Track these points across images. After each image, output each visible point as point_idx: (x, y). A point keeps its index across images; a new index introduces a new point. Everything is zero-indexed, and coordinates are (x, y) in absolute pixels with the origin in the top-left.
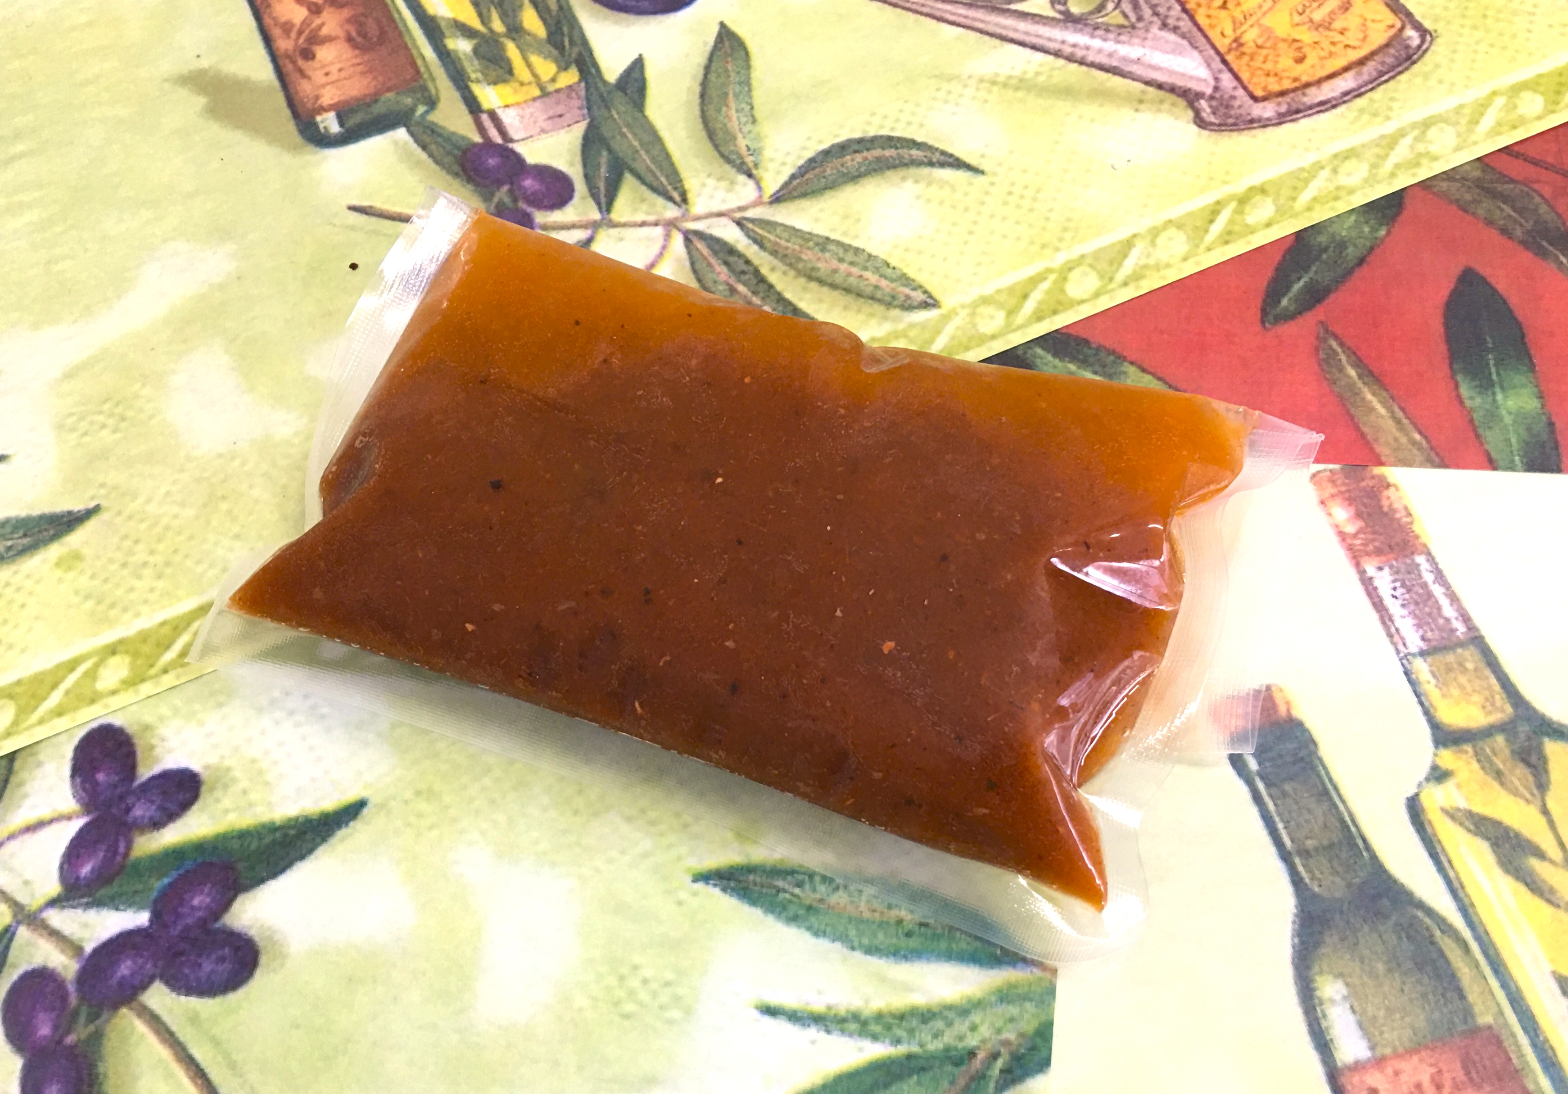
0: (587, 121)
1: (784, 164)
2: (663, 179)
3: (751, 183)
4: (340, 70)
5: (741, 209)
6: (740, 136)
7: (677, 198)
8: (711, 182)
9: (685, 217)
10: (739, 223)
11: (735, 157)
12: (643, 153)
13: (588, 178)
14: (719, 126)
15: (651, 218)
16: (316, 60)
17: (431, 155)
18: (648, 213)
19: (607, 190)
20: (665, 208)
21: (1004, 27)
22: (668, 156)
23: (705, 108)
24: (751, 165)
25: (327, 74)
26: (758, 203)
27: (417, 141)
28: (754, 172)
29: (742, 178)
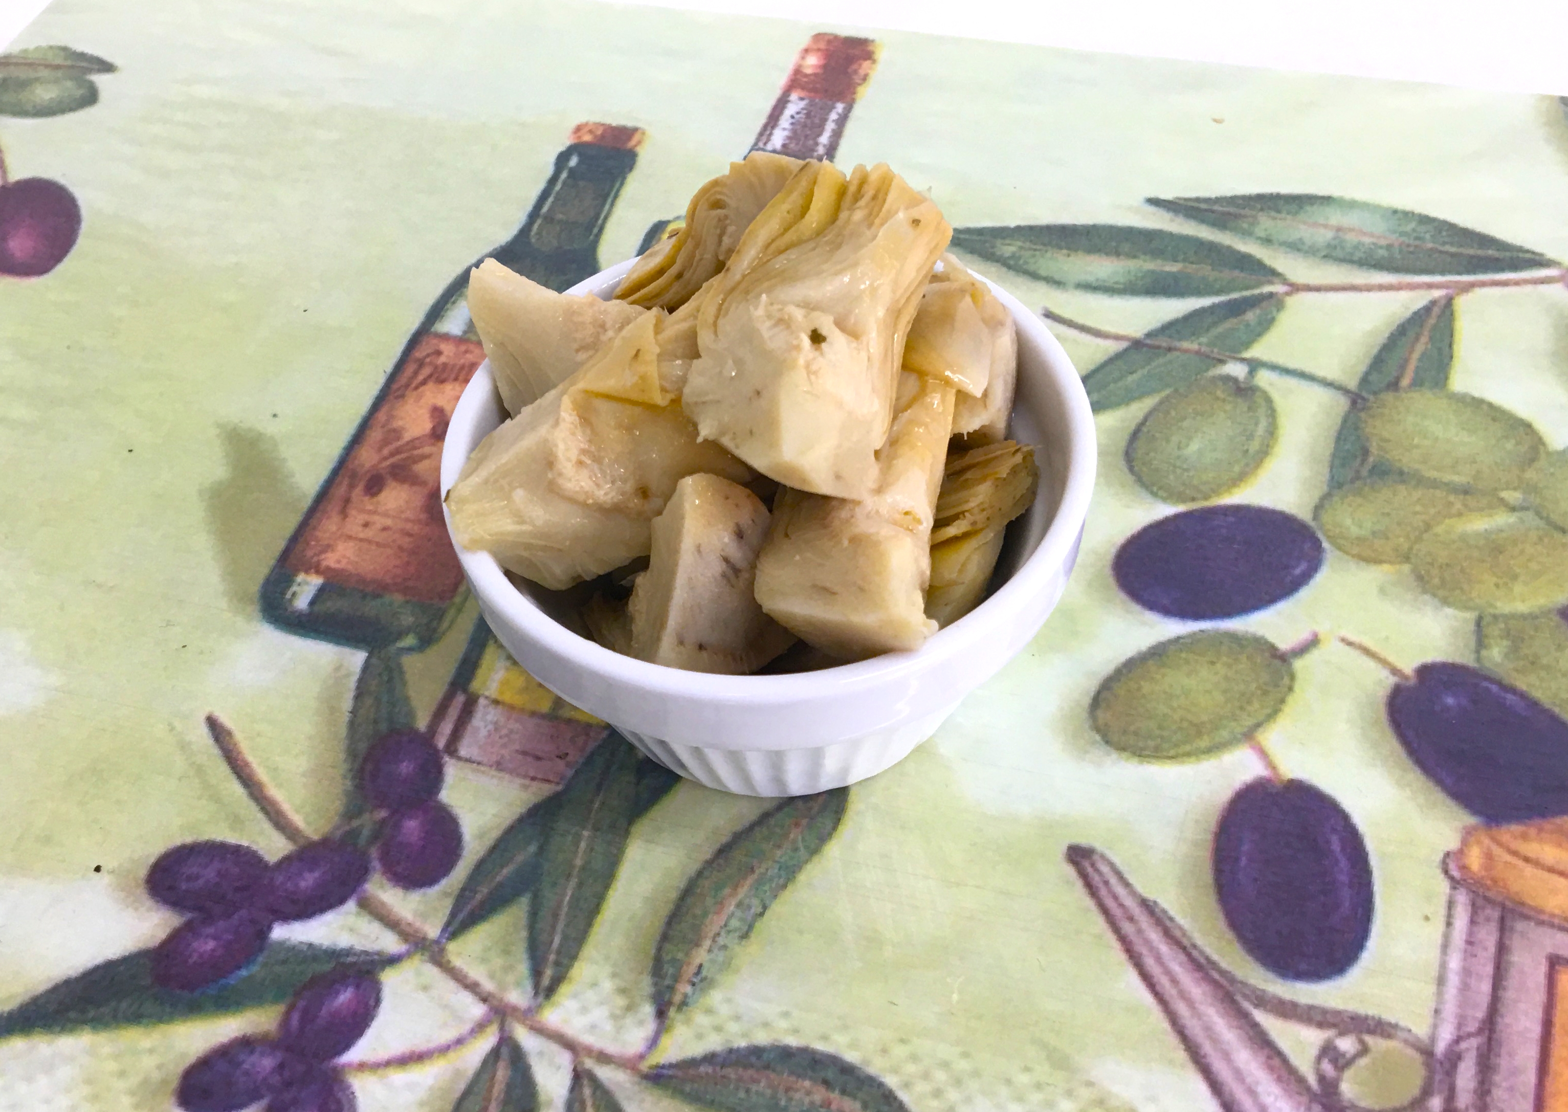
0: (560, 788)
1: (718, 1029)
2: (557, 940)
3: (650, 1026)
4: (385, 529)
5: (604, 1058)
6: (707, 943)
7: (546, 981)
8: (608, 985)
9: (527, 1016)
10: (579, 1076)
11: (671, 971)
12: (573, 882)
13: (480, 868)
14: (698, 912)
15: (488, 986)
16: (375, 499)
17: (354, 712)
18: (492, 976)
19: (482, 903)
20: (518, 984)
21: (1215, 1040)
22: (595, 910)
23: (706, 873)
24: (677, 998)
25: (366, 525)
26: (629, 1064)
27: (361, 681)
28: (672, 1012)
29: (648, 1010)
